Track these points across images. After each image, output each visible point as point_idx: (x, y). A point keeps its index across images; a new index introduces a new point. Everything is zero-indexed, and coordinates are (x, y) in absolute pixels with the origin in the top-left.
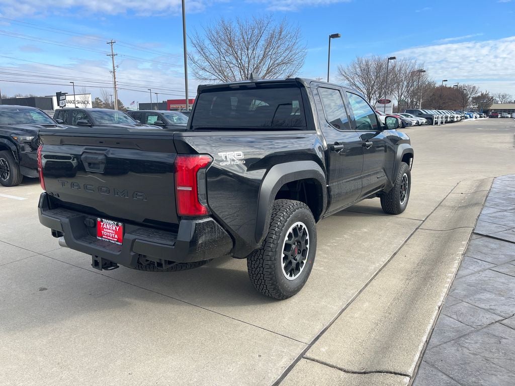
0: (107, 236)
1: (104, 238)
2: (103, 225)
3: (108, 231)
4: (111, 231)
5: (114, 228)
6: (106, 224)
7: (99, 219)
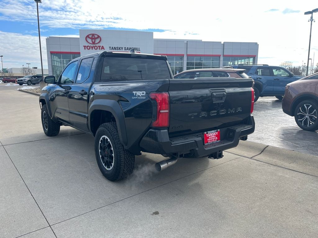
0: (211, 140)
1: (209, 142)
2: (208, 135)
3: (212, 137)
4: (213, 137)
5: (215, 134)
6: (210, 134)
7: (205, 133)
